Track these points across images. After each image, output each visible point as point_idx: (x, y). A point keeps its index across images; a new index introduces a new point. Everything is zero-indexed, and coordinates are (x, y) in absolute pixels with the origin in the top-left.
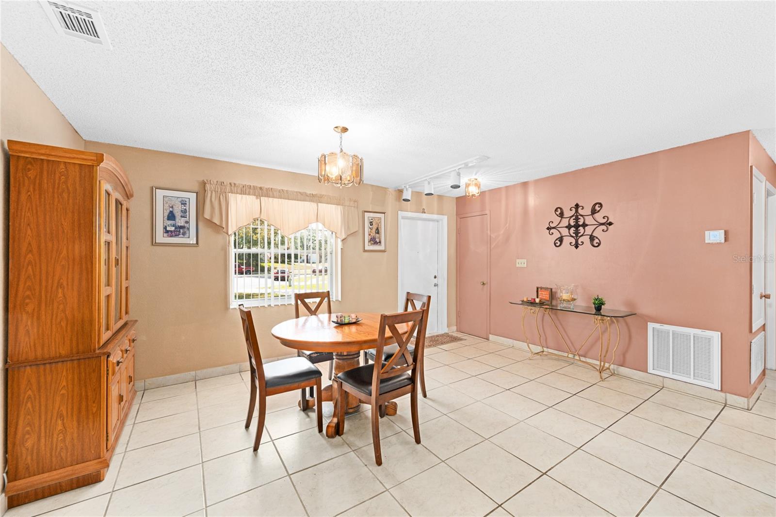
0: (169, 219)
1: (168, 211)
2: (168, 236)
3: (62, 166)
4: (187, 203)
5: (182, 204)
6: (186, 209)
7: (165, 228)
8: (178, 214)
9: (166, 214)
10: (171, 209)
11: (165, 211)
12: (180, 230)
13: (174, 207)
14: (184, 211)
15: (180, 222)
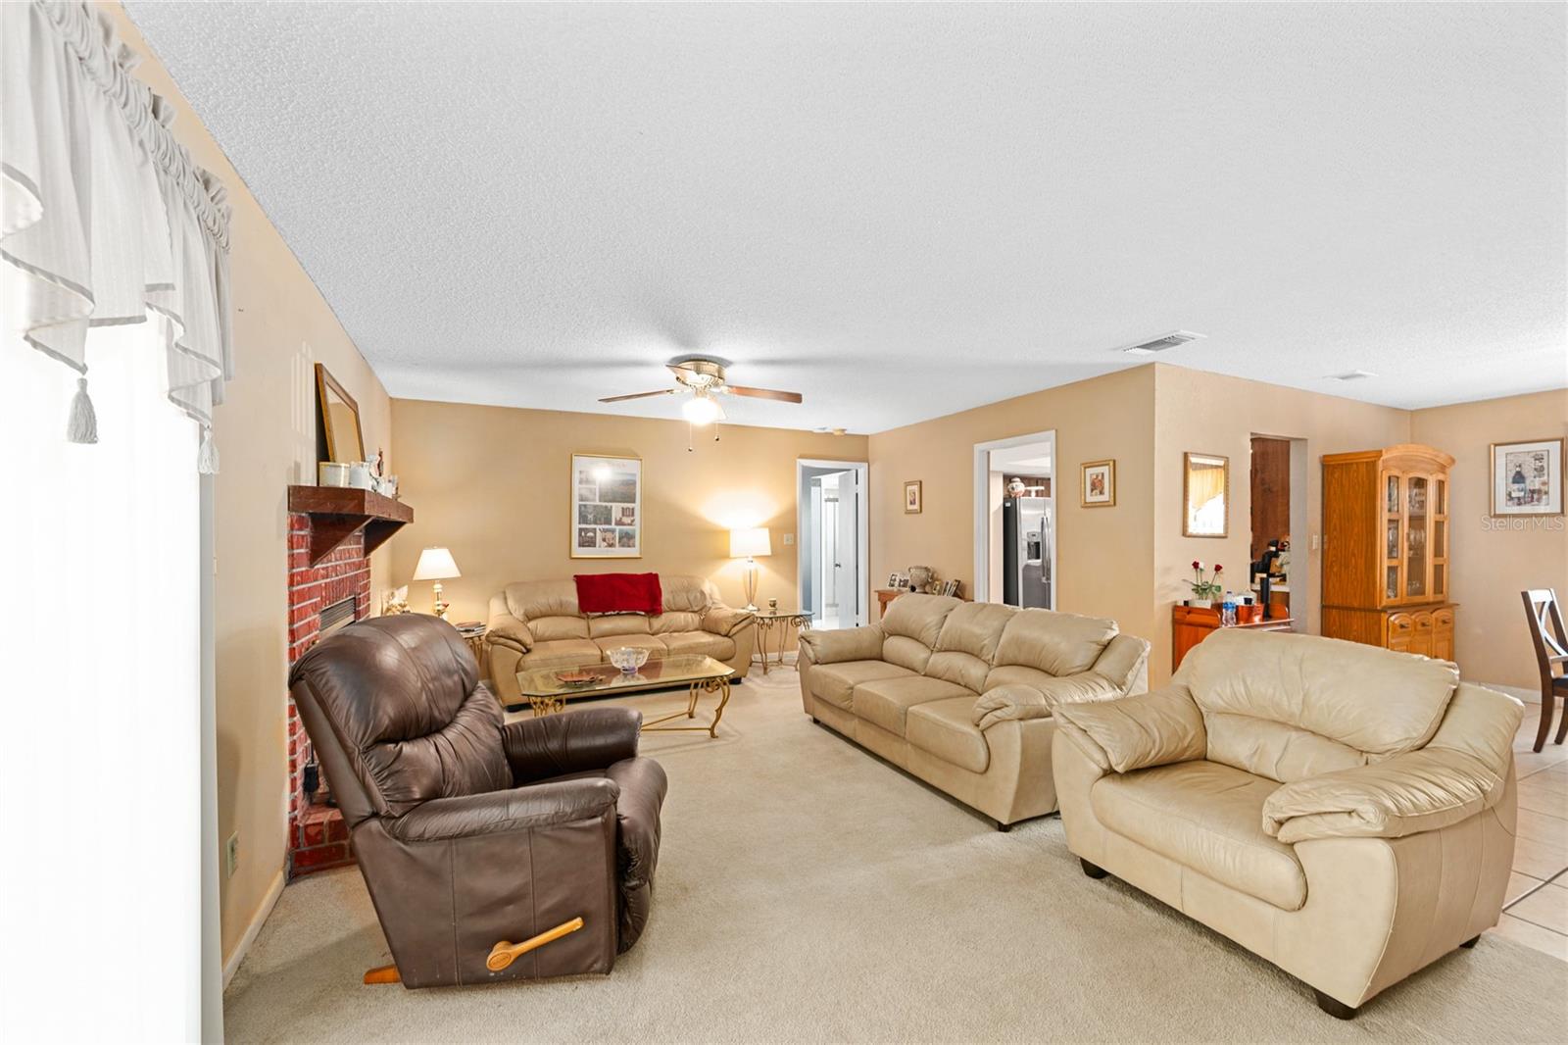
0: (1515, 481)
1: (1514, 472)
2: (1513, 504)
3: (1355, 466)
4: (1545, 458)
5: (1536, 459)
6: (1542, 466)
7: (1510, 494)
8: (1528, 472)
9: (1512, 474)
10: (1518, 469)
11: (1509, 473)
12: (1534, 495)
13: (1523, 466)
14: (1540, 470)
15: (1532, 483)
